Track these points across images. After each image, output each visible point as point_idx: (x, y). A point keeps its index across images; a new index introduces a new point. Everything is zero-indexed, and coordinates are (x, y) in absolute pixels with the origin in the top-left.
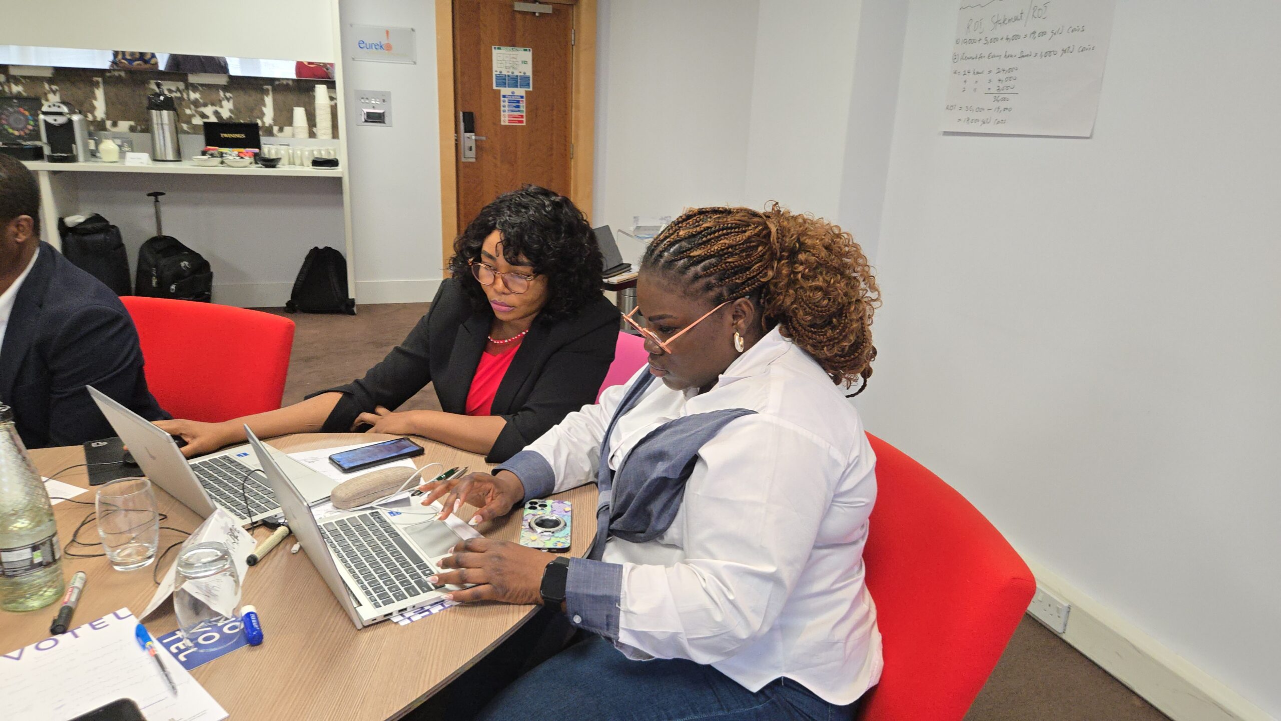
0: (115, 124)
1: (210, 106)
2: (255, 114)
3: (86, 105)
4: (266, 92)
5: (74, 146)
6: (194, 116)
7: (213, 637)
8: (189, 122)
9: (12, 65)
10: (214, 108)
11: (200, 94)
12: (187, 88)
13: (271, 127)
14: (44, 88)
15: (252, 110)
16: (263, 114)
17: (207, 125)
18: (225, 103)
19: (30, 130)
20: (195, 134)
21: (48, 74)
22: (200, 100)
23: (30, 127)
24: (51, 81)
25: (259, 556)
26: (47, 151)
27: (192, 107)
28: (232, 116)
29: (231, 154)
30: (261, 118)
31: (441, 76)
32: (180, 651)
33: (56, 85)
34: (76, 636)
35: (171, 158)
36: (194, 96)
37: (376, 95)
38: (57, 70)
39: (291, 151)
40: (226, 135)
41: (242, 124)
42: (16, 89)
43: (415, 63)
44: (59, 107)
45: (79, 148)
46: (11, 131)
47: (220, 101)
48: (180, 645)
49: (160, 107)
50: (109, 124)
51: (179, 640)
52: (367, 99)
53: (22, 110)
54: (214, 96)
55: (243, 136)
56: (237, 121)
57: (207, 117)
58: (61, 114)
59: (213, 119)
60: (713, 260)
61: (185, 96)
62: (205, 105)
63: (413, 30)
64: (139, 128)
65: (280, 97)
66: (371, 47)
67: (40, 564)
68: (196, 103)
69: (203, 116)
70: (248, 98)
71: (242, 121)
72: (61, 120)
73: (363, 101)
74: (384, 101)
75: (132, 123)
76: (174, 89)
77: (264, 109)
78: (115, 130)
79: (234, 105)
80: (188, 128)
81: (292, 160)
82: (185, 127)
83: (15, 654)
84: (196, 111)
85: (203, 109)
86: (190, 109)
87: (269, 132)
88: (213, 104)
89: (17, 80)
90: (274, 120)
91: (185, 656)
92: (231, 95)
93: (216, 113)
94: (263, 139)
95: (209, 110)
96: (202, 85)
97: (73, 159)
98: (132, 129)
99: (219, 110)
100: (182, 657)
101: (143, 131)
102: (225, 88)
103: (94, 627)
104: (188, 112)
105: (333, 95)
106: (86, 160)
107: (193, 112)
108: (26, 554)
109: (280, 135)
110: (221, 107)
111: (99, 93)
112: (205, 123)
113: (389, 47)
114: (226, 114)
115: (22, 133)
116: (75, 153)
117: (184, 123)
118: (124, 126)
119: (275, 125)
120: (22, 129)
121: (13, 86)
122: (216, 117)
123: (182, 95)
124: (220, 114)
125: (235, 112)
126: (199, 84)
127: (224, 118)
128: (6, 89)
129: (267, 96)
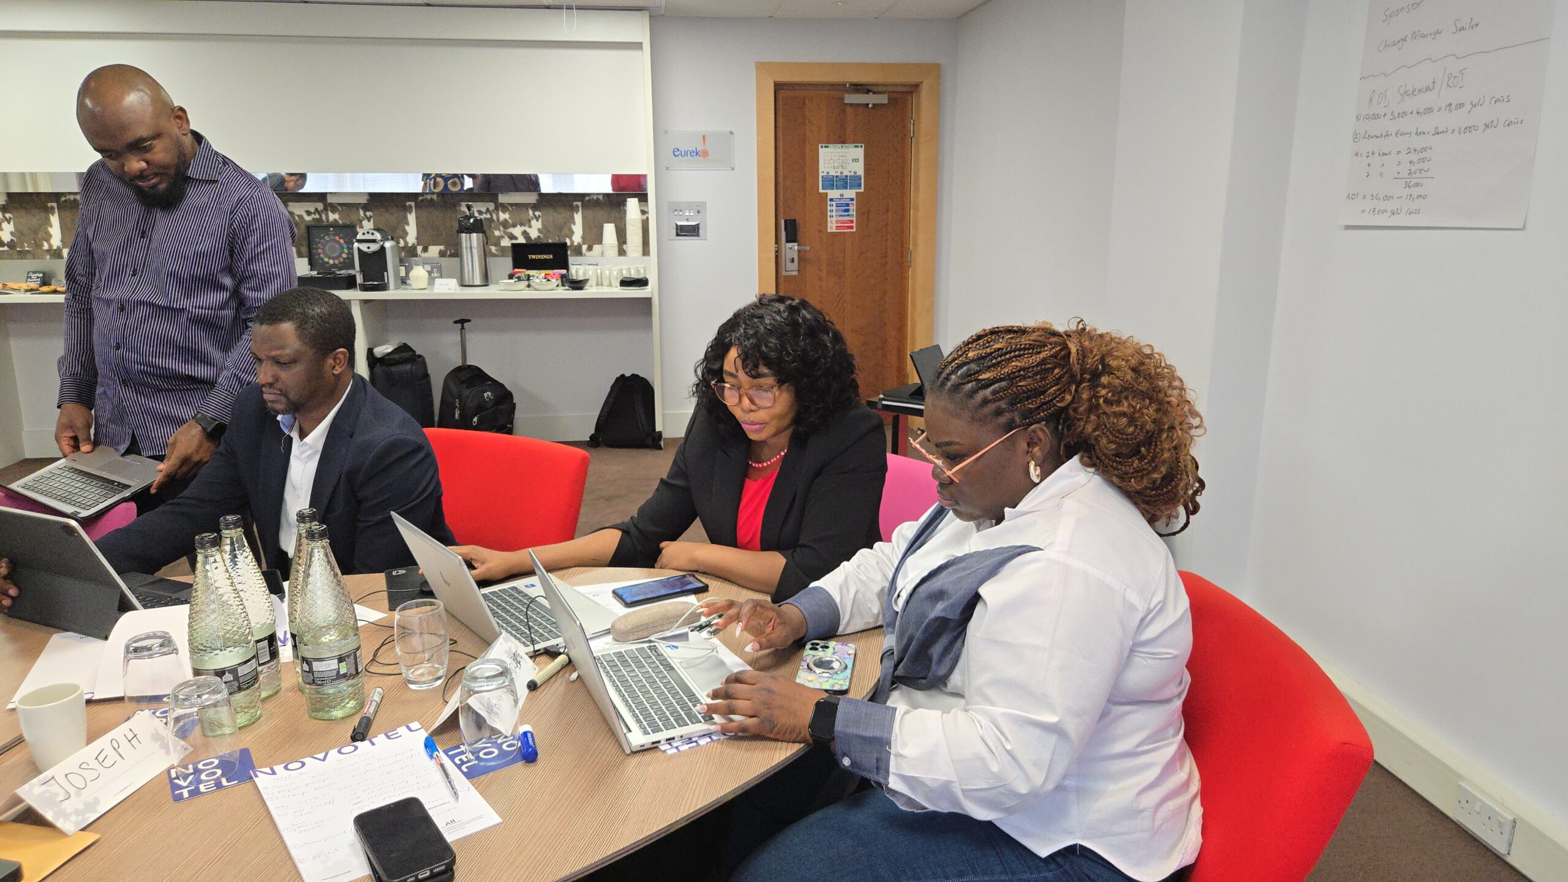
0: (425, 250)
1: (518, 226)
2: (563, 234)
3: (399, 232)
4: (576, 209)
5: (385, 273)
6: (503, 237)
7: (492, 753)
8: (497, 244)
9: (331, 193)
10: (523, 228)
11: (510, 214)
12: (496, 209)
13: (579, 247)
14: (359, 215)
15: (561, 229)
16: (572, 233)
17: (515, 247)
18: (534, 222)
19: (344, 259)
20: (503, 256)
21: (364, 200)
22: (510, 221)
23: (344, 256)
24: (366, 207)
25: (539, 682)
26: (359, 279)
27: (501, 228)
28: (541, 235)
29: (538, 276)
30: (570, 238)
31: (761, 182)
32: (463, 763)
33: (372, 211)
34: (373, 744)
35: (479, 284)
36: (504, 216)
37: (690, 206)
38: (372, 195)
39: (599, 271)
40: (533, 257)
41: (550, 244)
42: (333, 217)
43: (733, 169)
44: (373, 234)
45: (390, 276)
46: (326, 260)
47: (530, 221)
48: (463, 757)
49: (469, 230)
50: (419, 249)
51: (463, 753)
52: (681, 211)
53: (337, 238)
54: (523, 216)
55: (551, 256)
56: (545, 241)
57: (516, 238)
58: (374, 241)
59: (522, 240)
60: (1004, 384)
61: (495, 217)
62: (514, 226)
63: (731, 133)
64: (449, 253)
65: (590, 213)
66: (686, 154)
67: (345, 675)
68: (505, 224)
69: (512, 237)
70: (560, 216)
71: (550, 241)
72: (374, 247)
73: (676, 213)
74: (698, 212)
75: (442, 247)
76: (484, 210)
77: (573, 227)
78: (424, 255)
79: (543, 224)
80: (496, 250)
81: (600, 281)
82: (493, 249)
83: (321, 756)
84: (505, 232)
85: (511, 230)
86: (500, 231)
87: (578, 251)
88: (522, 224)
89: (333, 208)
90: (583, 238)
91: (467, 768)
92: (540, 214)
93: (525, 234)
94: (571, 260)
95: (517, 231)
96: (512, 205)
97: (383, 287)
98: (442, 254)
99: (528, 230)
100: (464, 768)
101: (451, 255)
102: (535, 207)
103: (389, 737)
104: (497, 233)
105: (646, 209)
106: (397, 288)
107: (502, 233)
108: (333, 664)
109: (588, 254)
110: (530, 226)
111: (412, 218)
112: (513, 244)
113: (705, 154)
114: (534, 234)
115: (337, 262)
116: (386, 281)
117: (492, 245)
118: (434, 250)
119: (584, 244)
120: (337, 258)
121: (330, 214)
122: (525, 238)
123: (492, 216)
124: (528, 234)
125: (544, 231)
126: (509, 204)
127: (533, 238)
128: (324, 217)
129: (577, 213)
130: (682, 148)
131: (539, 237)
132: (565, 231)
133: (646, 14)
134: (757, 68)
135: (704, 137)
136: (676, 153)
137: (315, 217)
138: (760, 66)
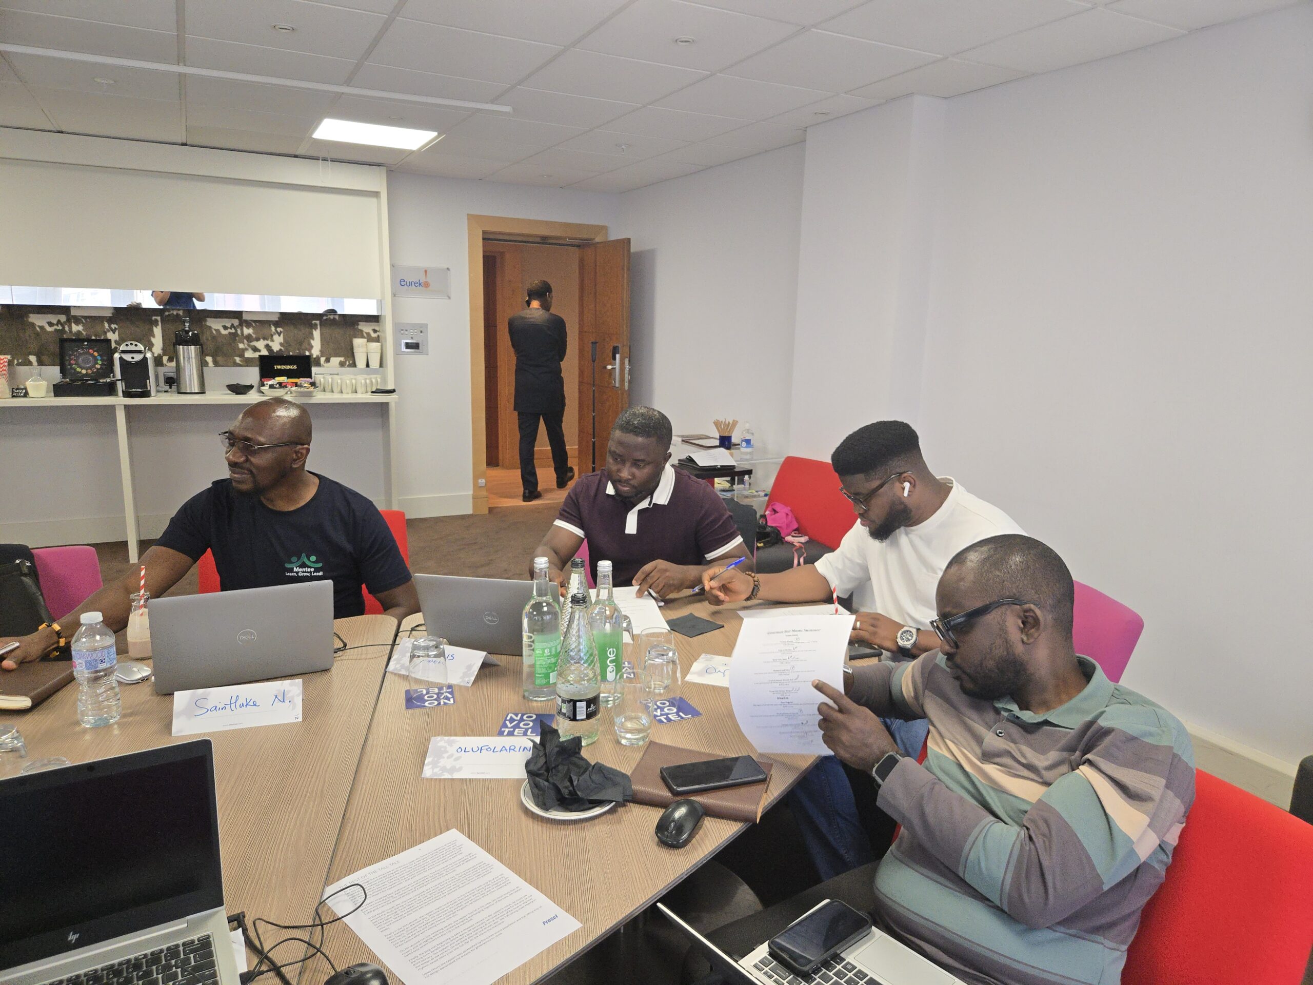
1: (262, 340)
2: (303, 347)
4: (315, 327)
5: (148, 381)
6: (247, 350)
8: (241, 355)
9: (75, 306)
10: (266, 342)
11: (253, 329)
12: (241, 325)
13: (318, 359)
14: (104, 326)
15: (301, 343)
16: (312, 347)
17: (262, 358)
18: (276, 337)
19: (98, 369)
20: (247, 366)
22: (254, 336)
23: (100, 366)
24: (110, 320)
26: (121, 387)
27: (245, 341)
28: (283, 348)
29: (289, 383)
30: (310, 350)
31: (473, 309)
35: (197, 391)
36: (247, 331)
37: (414, 326)
38: (117, 312)
40: (279, 367)
41: (292, 356)
42: (75, 328)
43: (449, 298)
44: (136, 345)
45: (152, 384)
46: (79, 370)
47: (272, 336)
49: (187, 343)
52: (406, 330)
53: (90, 351)
54: (266, 332)
55: (295, 367)
56: (287, 354)
57: (259, 351)
58: (140, 352)
59: (265, 352)
61: (239, 332)
62: (258, 340)
63: (448, 269)
65: (327, 331)
66: (411, 284)
68: (249, 338)
69: (255, 350)
70: (298, 332)
71: (291, 354)
72: (138, 357)
73: (402, 332)
74: (421, 332)
76: (229, 325)
77: (312, 342)
79: (285, 339)
80: (241, 361)
82: (238, 360)
84: (249, 345)
85: (255, 343)
86: (244, 343)
87: (318, 364)
88: (264, 339)
89: (77, 320)
90: (321, 351)
92: (282, 330)
93: (268, 347)
94: (314, 370)
95: (260, 345)
96: (255, 321)
97: (146, 394)
99: (271, 344)
102: (277, 324)
104: (241, 346)
105: (377, 329)
106: (156, 395)
107: (246, 346)
109: (326, 365)
110: (273, 341)
112: (260, 356)
113: (427, 285)
114: (276, 347)
115: (90, 372)
117: (236, 356)
119: (322, 356)
120: (90, 368)
121: (73, 325)
122: (268, 350)
123: (236, 330)
124: (271, 347)
125: (285, 345)
126: (251, 320)
127: (275, 351)
128: (67, 329)
129: (315, 330)
130: (408, 280)
131: (281, 350)
132: (305, 345)
133: (384, 170)
134: (468, 219)
135: (426, 271)
136: (403, 283)
137: (58, 328)
138: (472, 218)
